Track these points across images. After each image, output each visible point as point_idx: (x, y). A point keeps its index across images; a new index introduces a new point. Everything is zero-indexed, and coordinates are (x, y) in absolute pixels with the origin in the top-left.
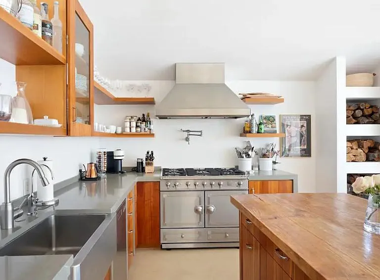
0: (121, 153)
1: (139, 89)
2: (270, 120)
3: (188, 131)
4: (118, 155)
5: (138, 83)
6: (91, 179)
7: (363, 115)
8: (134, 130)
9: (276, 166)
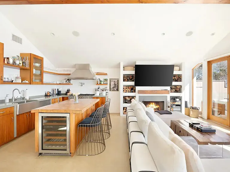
0: (61, 89)
1: (68, 71)
2: (106, 80)
3: (82, 83)
4: (60, 90)
5: (66, 69)
6: (48, 96)
7: (130, 79)
8: (65, 83)
9: (107, 94)
